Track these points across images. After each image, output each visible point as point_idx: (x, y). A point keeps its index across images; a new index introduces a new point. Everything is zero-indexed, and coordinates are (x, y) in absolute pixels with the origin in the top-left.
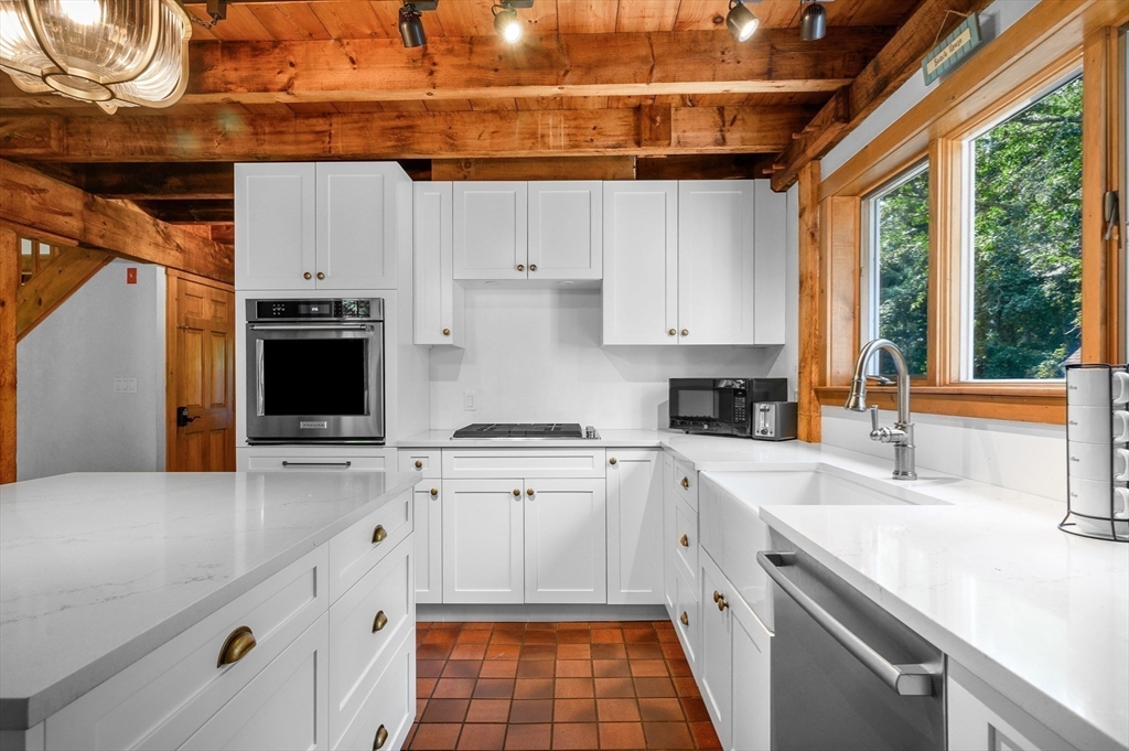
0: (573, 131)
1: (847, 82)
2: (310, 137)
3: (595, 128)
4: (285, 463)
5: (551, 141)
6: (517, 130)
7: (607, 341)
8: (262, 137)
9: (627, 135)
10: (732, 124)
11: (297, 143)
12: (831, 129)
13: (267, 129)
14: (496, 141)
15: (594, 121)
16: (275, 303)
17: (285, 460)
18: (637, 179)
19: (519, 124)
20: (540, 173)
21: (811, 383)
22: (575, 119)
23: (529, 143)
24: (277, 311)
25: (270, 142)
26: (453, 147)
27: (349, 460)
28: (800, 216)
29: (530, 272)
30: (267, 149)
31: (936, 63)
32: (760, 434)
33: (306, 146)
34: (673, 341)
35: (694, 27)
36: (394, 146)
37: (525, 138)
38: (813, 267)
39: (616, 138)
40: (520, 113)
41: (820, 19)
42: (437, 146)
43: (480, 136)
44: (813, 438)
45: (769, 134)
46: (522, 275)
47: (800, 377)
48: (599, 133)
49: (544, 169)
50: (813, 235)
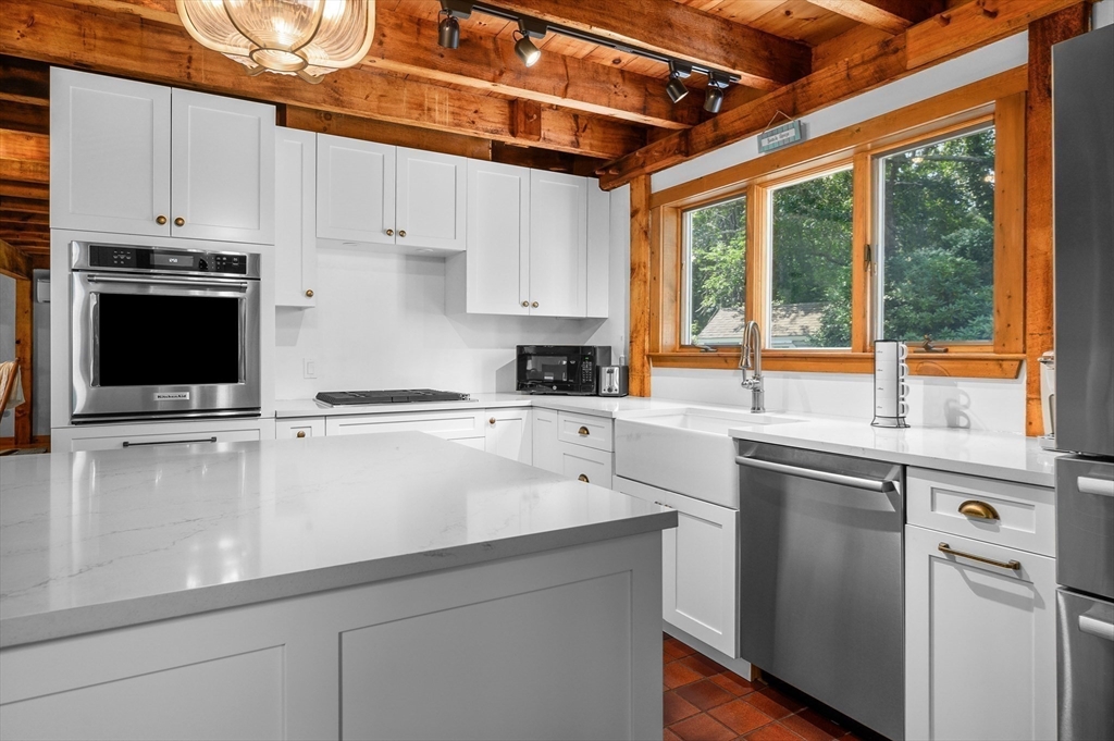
0: (457, 110)
1: (689, 127)
2: (163, 56)
3: (476, 112)
4: (126, 444)
5: (437, 115)
6: (405, 99)
7: (471, 309)
8: (92, 41)
9: (504, 123)
10: (584, 131)
11: (144, 59)
12: (674, 158)
13: (99, 33)
14: (383, 105)
15: (475, 105)
16: (116, 249)
17: (126, 440)
18: (493, 160)
19: (405, 93)
20: (403, 139)
21: (644, 350)
22: (459, 100)
23: (416, 113)
24: (119, 260)
25: (103, 51)
26: (338, 102)
27: (214, 435)
28: (632, 216)
29: (399, 238)
30: (99, 57)
31: (769, 141)
32: (607, 392)
33: (157, 66)
34: (525, 312)
35: (597, 61)
36: (270, 88)
37: (412, 108)
38: (646, 257)
39: (494, 125)
40: (407, 82)
41: (720, 100)
42: (321, 97)
43: (367, 97)
44: (643, 394)
45: (609, 145)
46: (390, 240)
47: (631, 345)
48: (480, 117)
49: (408, 137)
50: (646, 233)
